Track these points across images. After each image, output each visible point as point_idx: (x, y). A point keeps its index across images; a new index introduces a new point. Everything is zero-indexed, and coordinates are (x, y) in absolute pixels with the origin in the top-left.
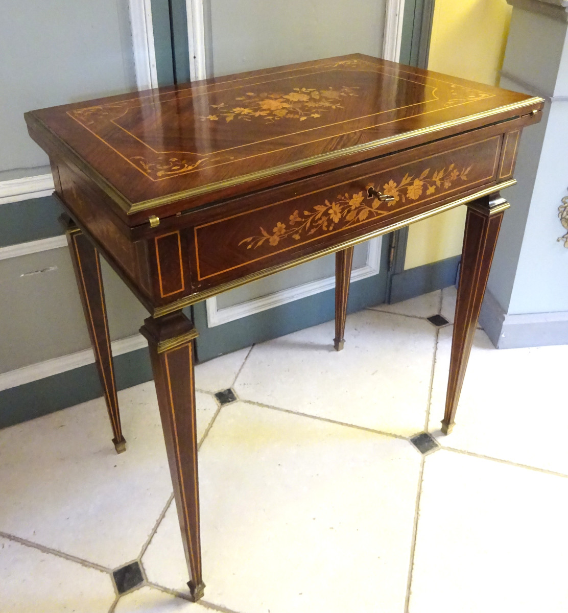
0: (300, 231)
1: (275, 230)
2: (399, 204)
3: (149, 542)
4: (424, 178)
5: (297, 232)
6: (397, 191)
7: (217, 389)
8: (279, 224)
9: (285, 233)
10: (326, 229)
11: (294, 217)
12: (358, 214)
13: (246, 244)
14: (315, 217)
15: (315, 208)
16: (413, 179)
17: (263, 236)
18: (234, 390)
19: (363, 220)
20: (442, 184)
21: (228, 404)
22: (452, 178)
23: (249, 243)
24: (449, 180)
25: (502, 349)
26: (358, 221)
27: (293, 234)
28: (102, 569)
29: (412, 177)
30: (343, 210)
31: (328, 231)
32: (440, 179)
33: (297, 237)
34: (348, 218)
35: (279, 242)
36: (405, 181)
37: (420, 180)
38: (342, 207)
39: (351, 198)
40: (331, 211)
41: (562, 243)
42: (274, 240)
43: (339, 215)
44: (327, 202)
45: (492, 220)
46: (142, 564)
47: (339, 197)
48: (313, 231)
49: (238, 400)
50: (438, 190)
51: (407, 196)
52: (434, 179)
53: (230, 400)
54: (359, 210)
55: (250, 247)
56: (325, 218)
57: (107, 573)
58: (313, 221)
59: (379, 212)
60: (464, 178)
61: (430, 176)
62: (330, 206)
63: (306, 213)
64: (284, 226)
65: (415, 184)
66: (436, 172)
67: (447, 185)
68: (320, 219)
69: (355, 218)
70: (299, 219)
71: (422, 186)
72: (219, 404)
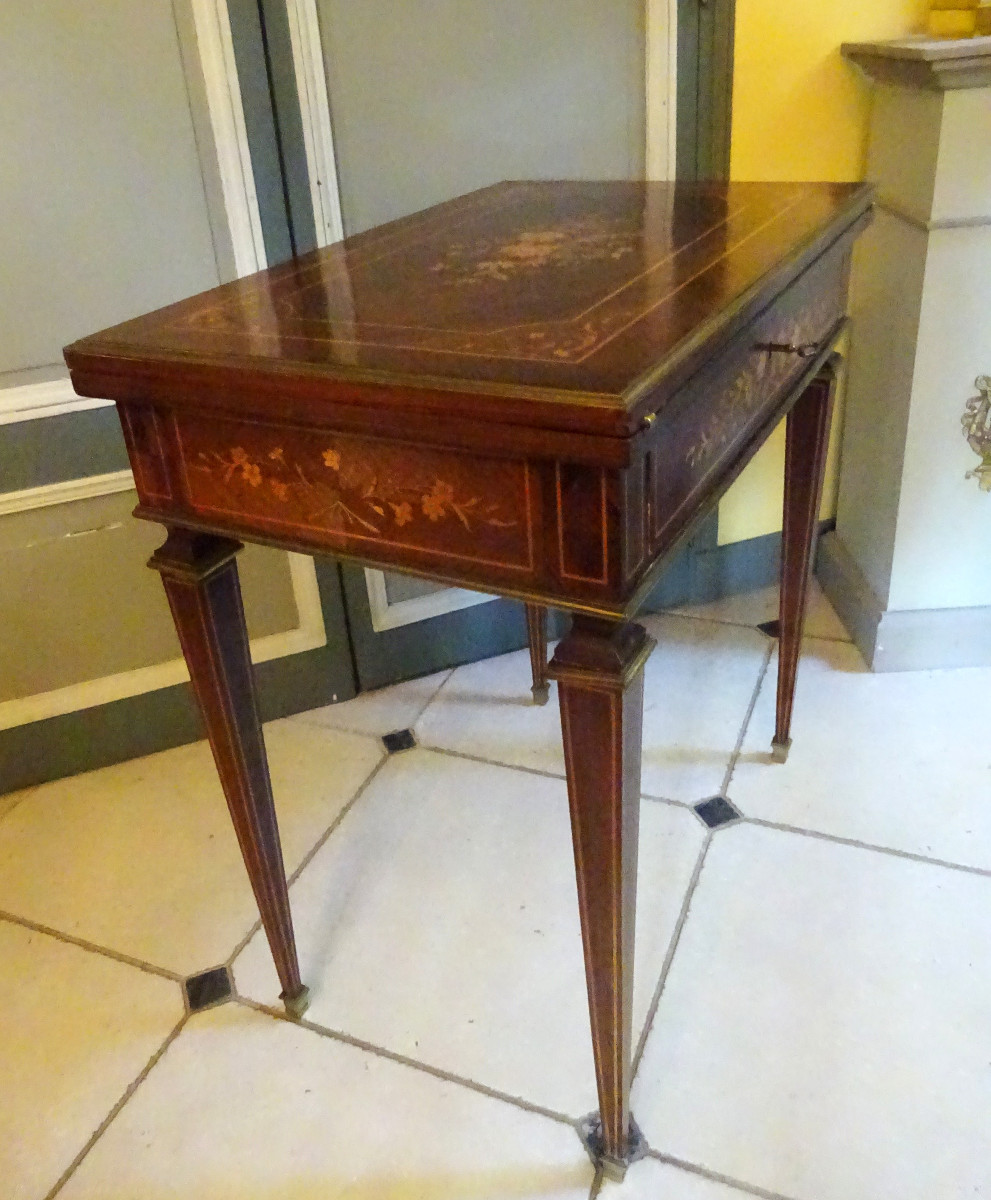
3: (247, 941)
7: (387, 730)
21: (401, 751)
25: (880, 672)
28: (169, 976)
41: (974, 481)
46: (231, 971)
49: (418, 745)
53: (405, 746)
57: (177, 981)
72: (387, 752)
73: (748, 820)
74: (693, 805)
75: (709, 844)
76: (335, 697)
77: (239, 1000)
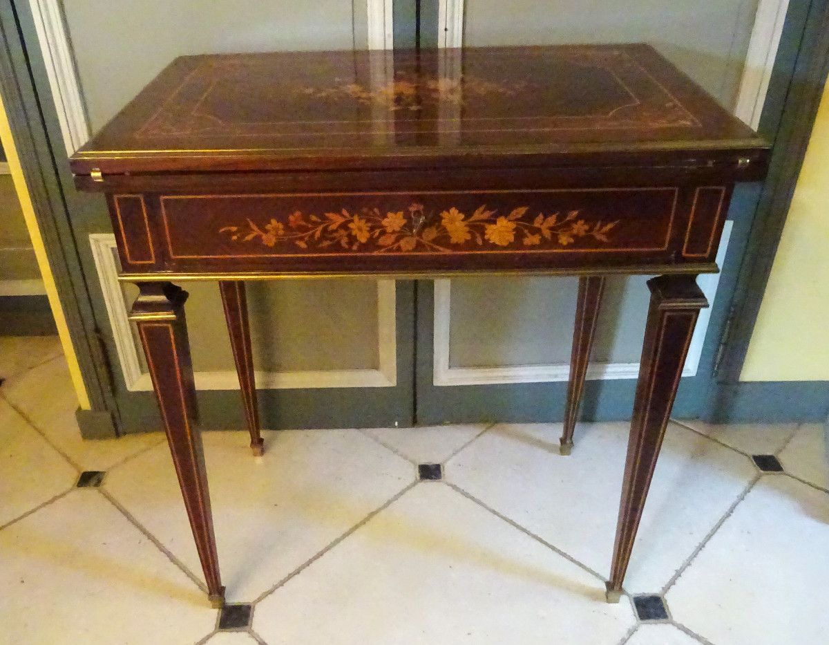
0: (306, 239)
1: (268, 227)
2: (471, 244)
3: (271, 592)
4: (517, 220)
5: (301, 239)
6: (466, 226)
7: (424, 461)
8: (274, 222)
9: (284, 235)
10: (347, 247)
11: (295, 218)
12: (397, 240)
13: (230, 234)
14: (328, 226)
15: (327, 215)
16: (497, 216)
17: (254, 230)
18: (444, 467)
19: (408, 251)
20: (555, 236)
21: (428, 480)
22: (575, 232)
23: (234, 233)
24: (568, 233)
26: (399, 249)
27: (296, 239)
29: (493, 212)
30: (372, 229)
31: (350, 250)
32: (551, 229)
33: (303, 245)
34: (381, 241)
35: (275, 244)
36: (479, 215)
37: (510, 221)
38: (370, 224)
39: (385, 216)
40: (351, 225)
42: (270, 240)
43: (368, 235)
44: (345, 212)
45: (669, 317)
46: (254, 610)
47: (365, 210)
48: (326, 243)
49: (442, 479)
50: (544, 243)
51: (486, 237)
52: (536, 225)
53: (433, 476)
54: (400, 236)
55: (235, 238)
56: (342, 232)
58: (325, 230)
59: (436, 247)
60: (600, 237)
61: (529, 218)
62: (351, 218)
63: (314, 218)
64: (281, 226)
65: (499, 223)
66: (541, 216)
67: (564, 240)
68: (336, 231)
69: (393, 244)
70: (303, 223)
71: (514, 230)
72: (418, 478)
73: (674, 624)
74: (633, 596)
75: (632, 633)
76: (396, 424)
77: (251, 633)
